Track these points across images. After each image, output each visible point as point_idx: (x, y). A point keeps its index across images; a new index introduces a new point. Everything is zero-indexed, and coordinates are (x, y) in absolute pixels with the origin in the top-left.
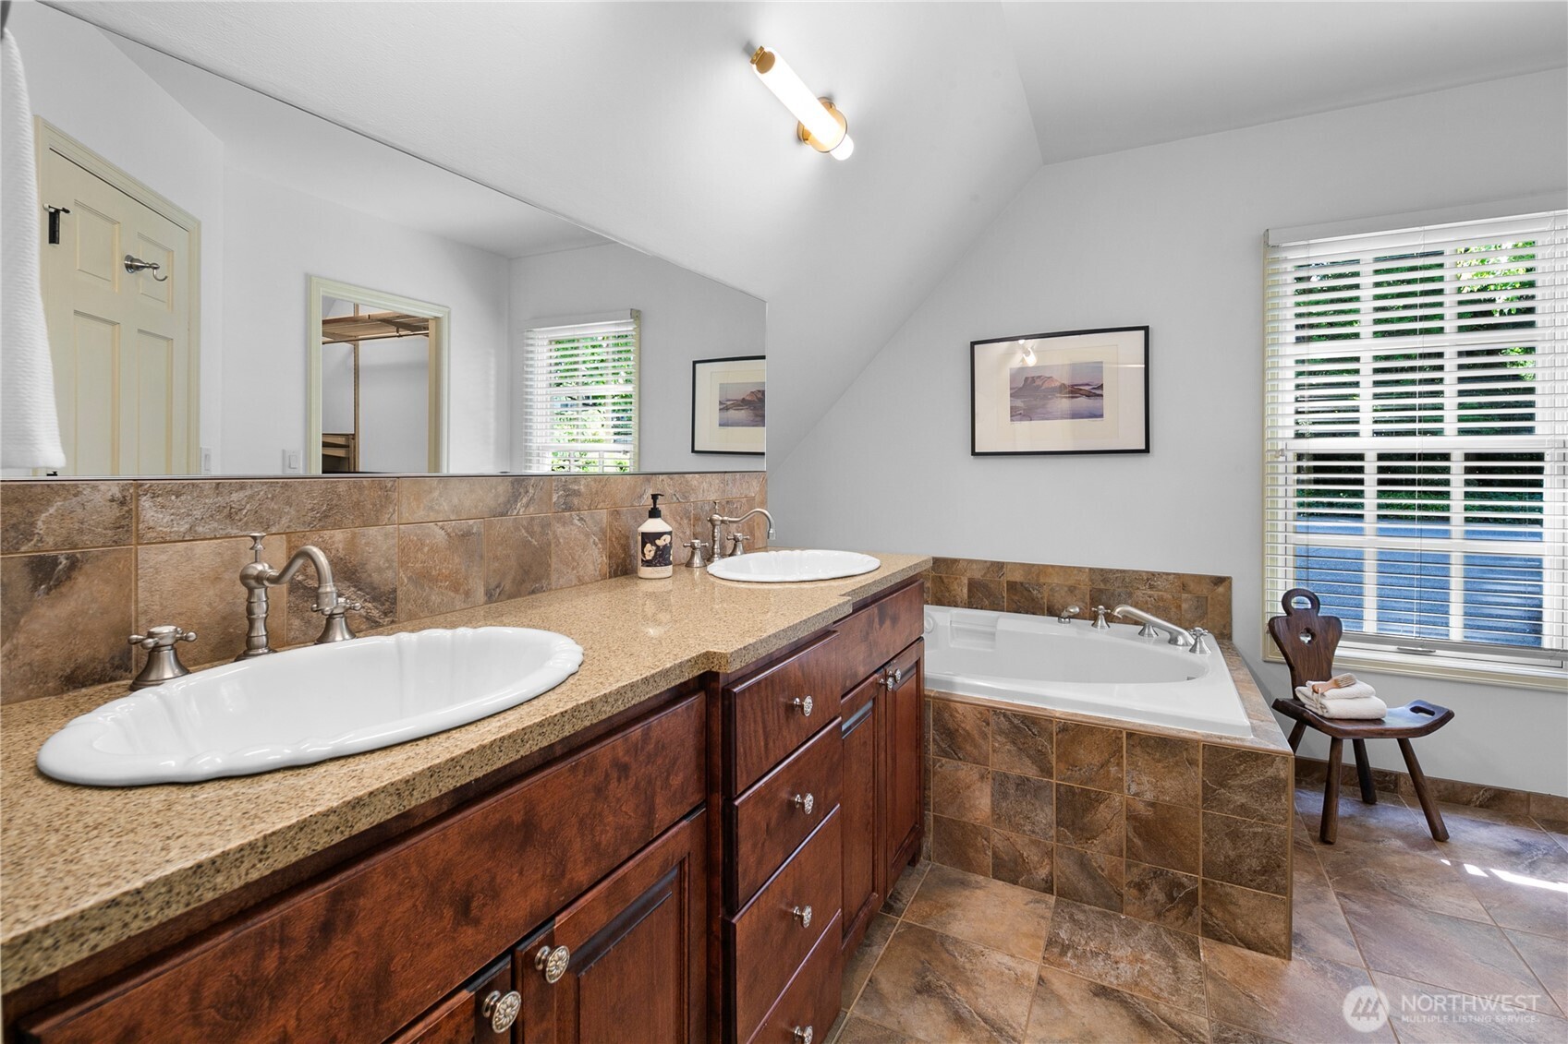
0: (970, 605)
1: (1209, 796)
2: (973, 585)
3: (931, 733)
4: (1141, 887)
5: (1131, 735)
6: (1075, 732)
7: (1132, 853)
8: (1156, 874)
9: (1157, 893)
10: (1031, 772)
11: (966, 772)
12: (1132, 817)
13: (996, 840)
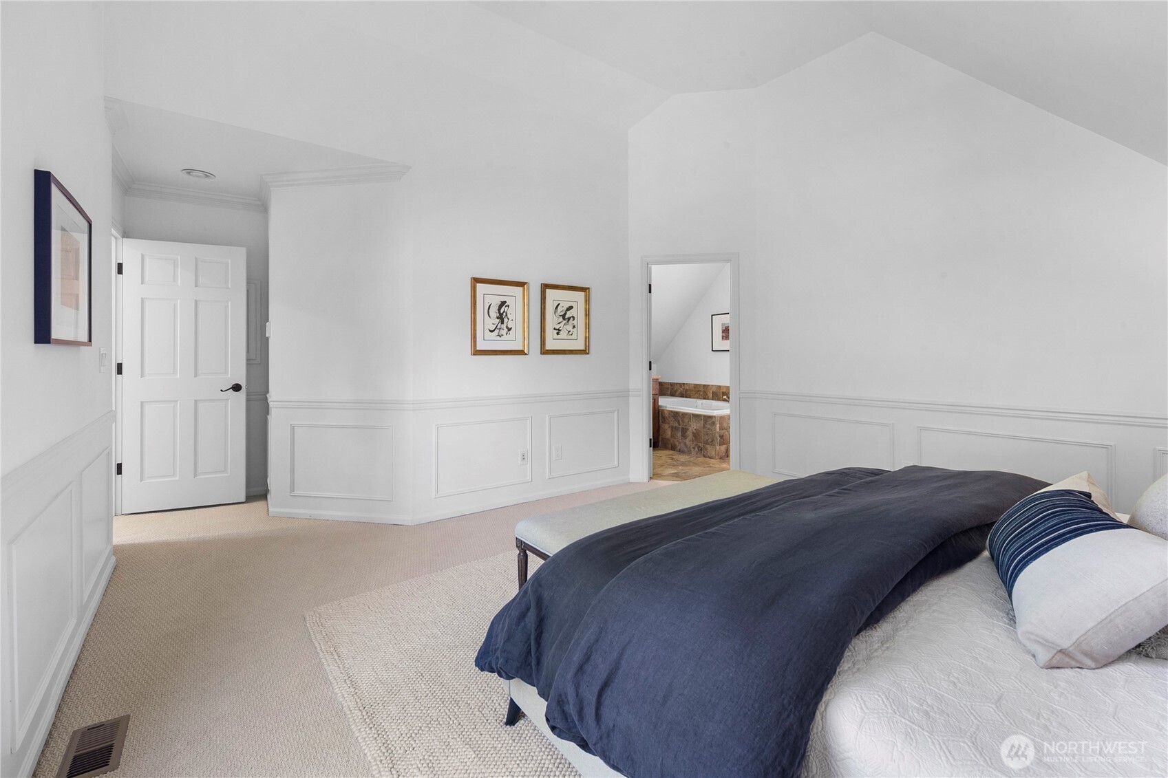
0: (712, 400)
1: (704, 427)
2: (714, 393)
3: (660, 418)
4: (694, 448)
5: (693, 414)
6: (684, 415)
7: (693, 441)
8: (696, 445)
9: (696, 449)
10: (677, 425)
11: (666, 426)
12: (693, 433)
13: (672, 441)
